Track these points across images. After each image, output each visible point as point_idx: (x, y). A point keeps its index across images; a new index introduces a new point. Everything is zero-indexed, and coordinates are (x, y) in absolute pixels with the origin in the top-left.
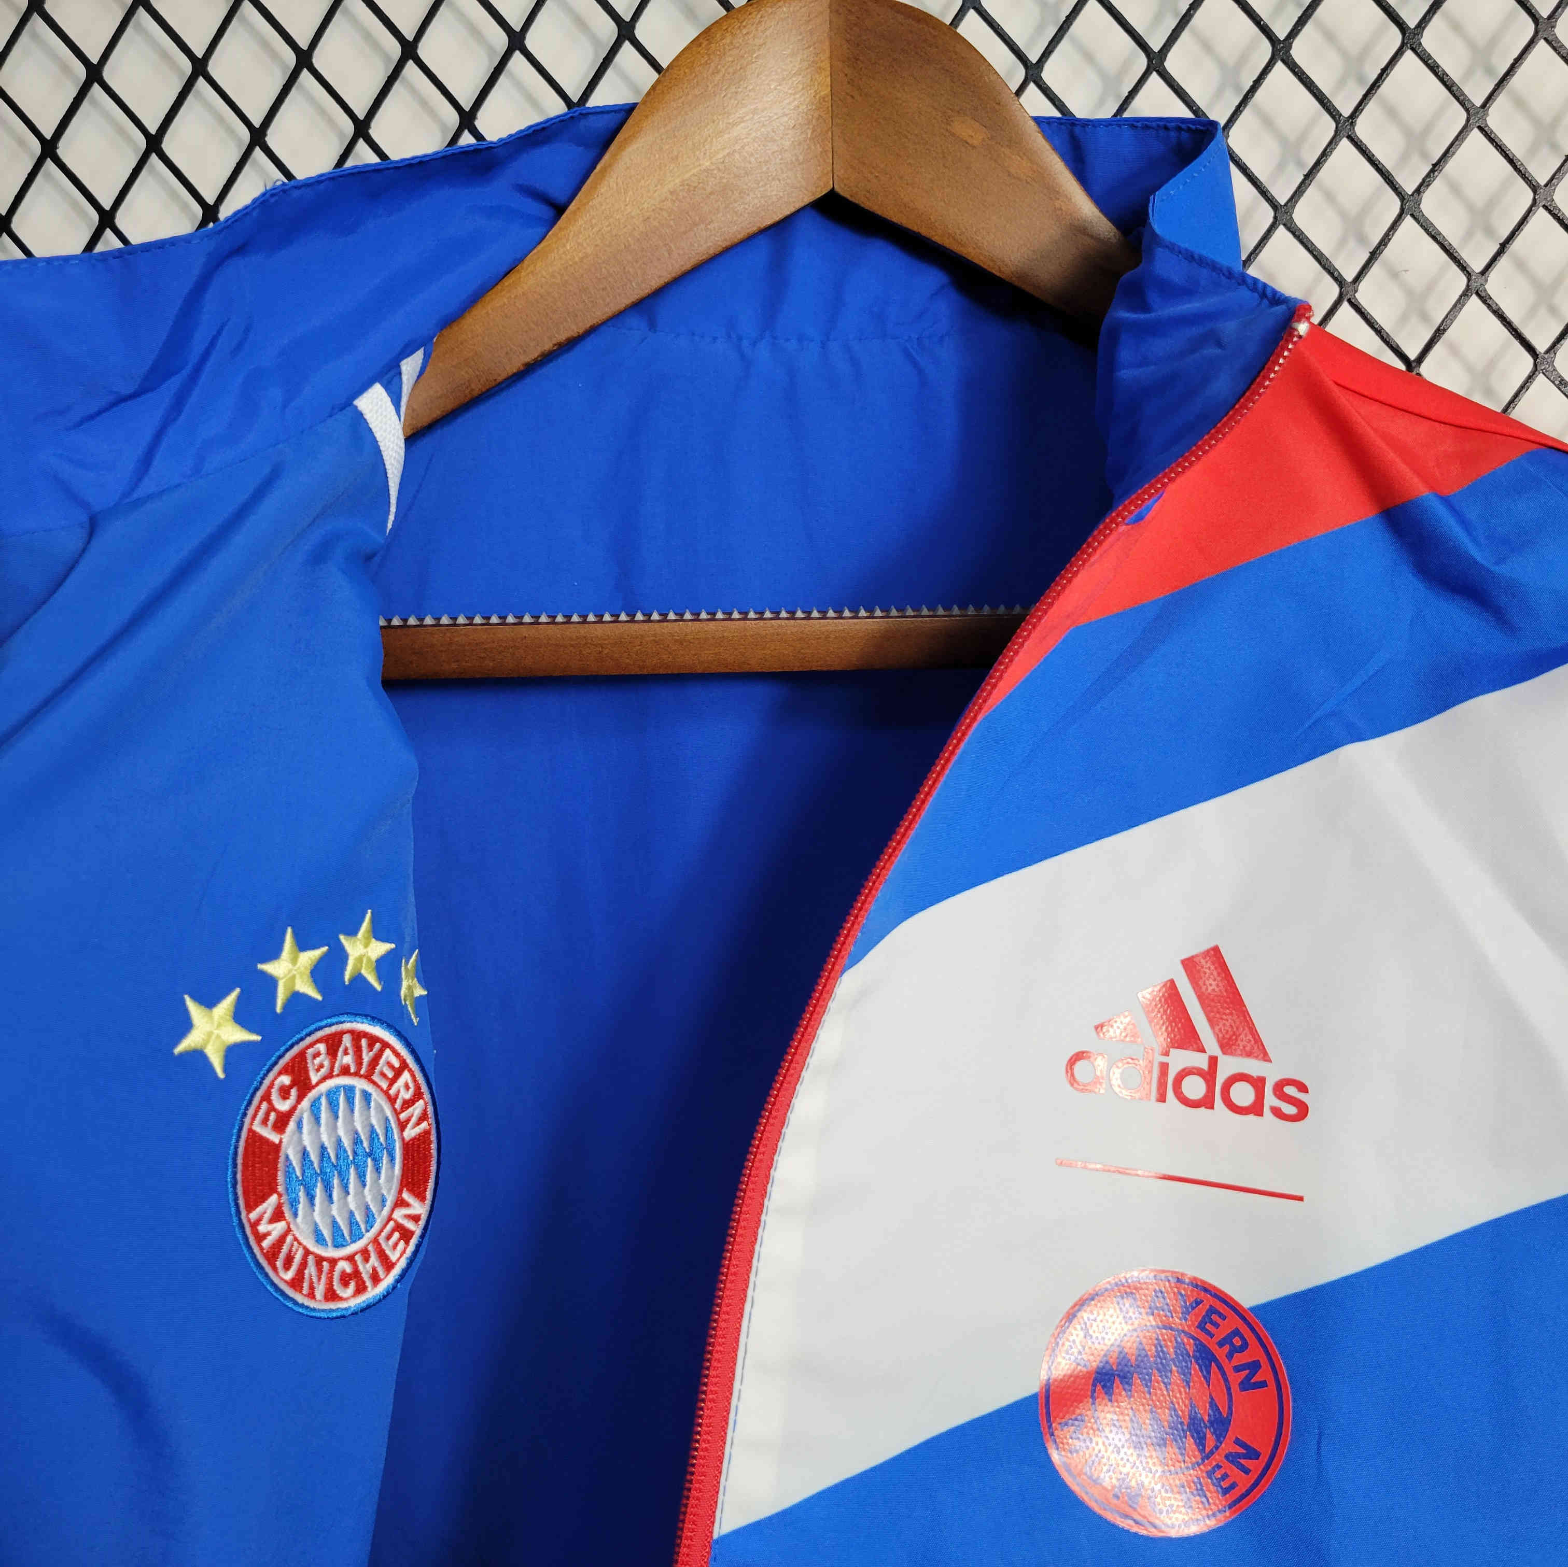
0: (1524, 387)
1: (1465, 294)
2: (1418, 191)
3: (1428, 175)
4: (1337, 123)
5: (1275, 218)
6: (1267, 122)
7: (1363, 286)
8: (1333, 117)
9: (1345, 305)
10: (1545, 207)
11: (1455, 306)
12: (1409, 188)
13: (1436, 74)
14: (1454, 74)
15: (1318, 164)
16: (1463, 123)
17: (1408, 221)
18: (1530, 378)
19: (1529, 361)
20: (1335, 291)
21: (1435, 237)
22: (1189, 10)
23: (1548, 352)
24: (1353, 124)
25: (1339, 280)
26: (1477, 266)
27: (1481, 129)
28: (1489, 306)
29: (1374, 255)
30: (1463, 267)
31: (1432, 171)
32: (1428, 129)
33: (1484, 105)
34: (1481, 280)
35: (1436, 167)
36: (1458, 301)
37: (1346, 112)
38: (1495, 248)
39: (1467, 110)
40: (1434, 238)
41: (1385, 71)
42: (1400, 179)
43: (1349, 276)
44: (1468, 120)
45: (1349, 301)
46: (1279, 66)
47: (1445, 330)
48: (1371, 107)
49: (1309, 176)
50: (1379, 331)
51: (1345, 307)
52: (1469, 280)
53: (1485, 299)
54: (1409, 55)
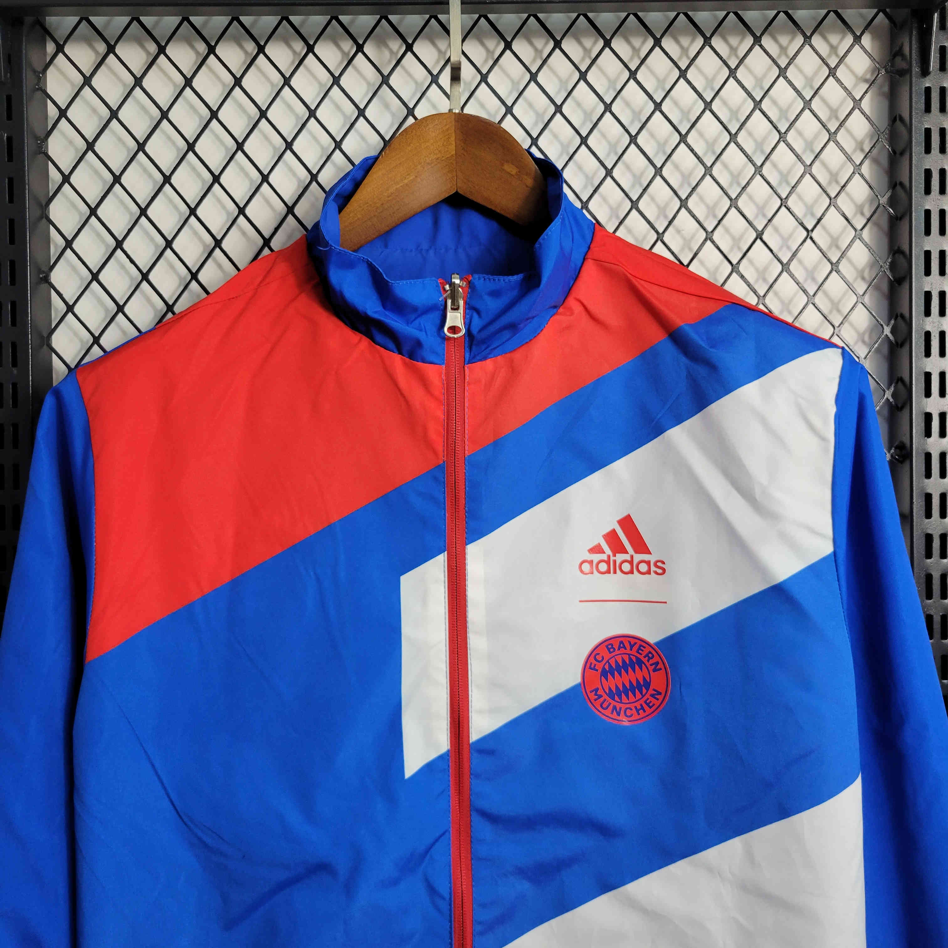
0: (728, 277)
1: (705, 240)
2: (687, 198)
3: (690, 192)
4: (655, 169)
5: (632, 206)
6: (628, 167)
7: (666, 234)
8: (654, 167)
10: (735, 207)
11: (701, 245)
12: (683, 197)
13: (693, 153)
14: (700, 153)
15: (648, 186)
17: (683, 210)
18: (730, 274)
19: (730, 267)
20: (655, 236)
21: (694, 216)
22: (597, 121)
23: (737, 264)
24: (661, 171)
25: (657, 232)
26: (710, 229)
27: (710, 175)
28: (715, 245)
29: (670, 223)
30: (704, 229)
31: (692, 191)
32: (690, 174)
33: (711, 167)
34: (711, 235)
35: (694, 189)
36: (703, 242)
37: (659, 166)
38: (716, 223)
39: (705, 168)
41: (674, 150)
42: (680, 193)
43: (661, 231)
44: (705, 172)
45: (661, 240)
46: (633, 145)
47: (697, 254)
48: (668, 164)
49: (645, 190)
50: (673, 253)
51: (659, 243)
52: (707, 234)
53: (713, 242)
54: (682, 145)
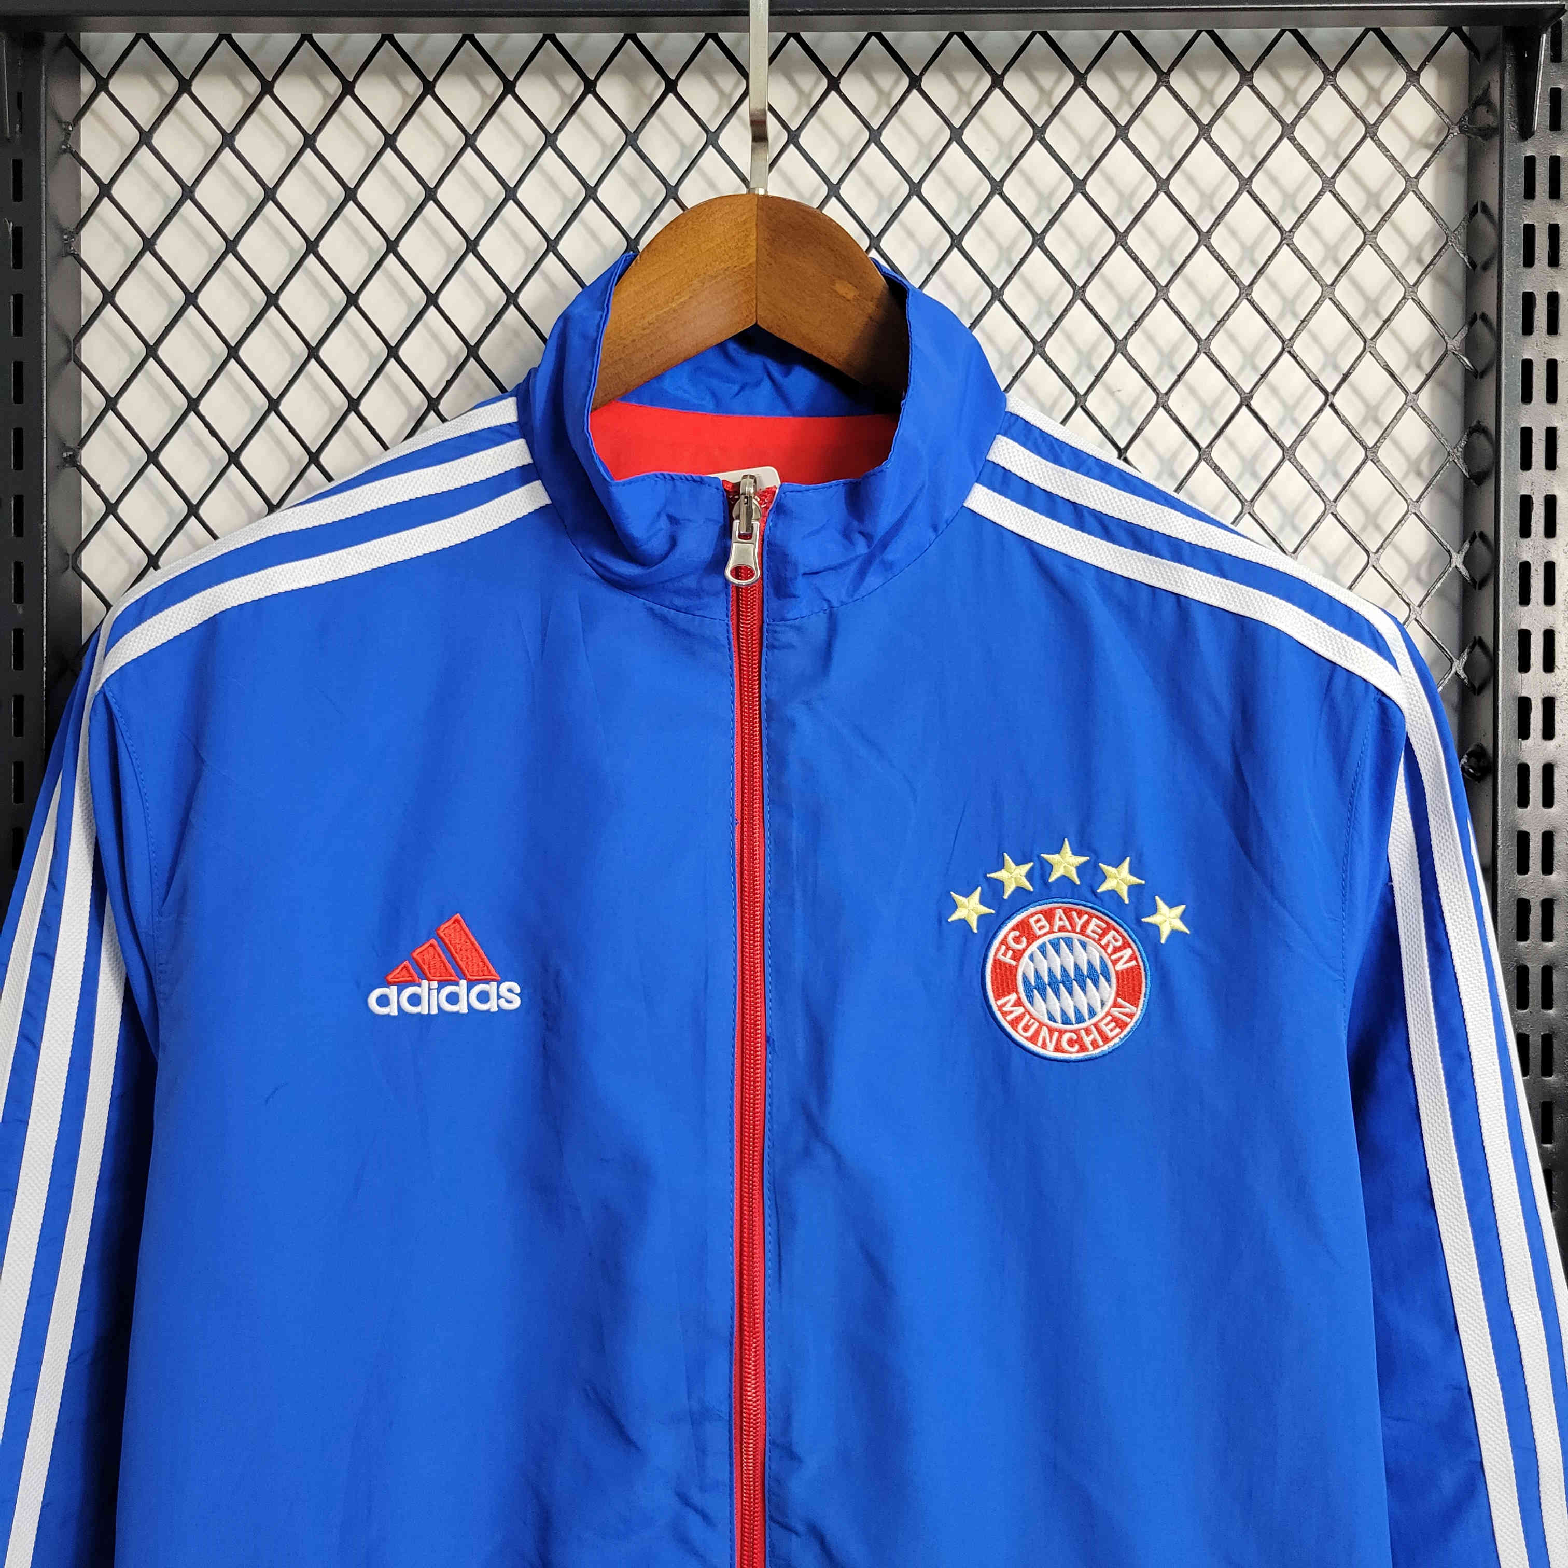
0: (1193, 469)
1: (1156, 407)
2: (1126, 338)
3: (1132, 328)
4: (1074, 289)
5: (1034, 350)
6: (1029, 286)
7: (1090, 397)
8: (1072, 286)
9: (1079, 409)
10: (1205, 353)
11: (1149, 414)
12: (1120, 336)
13: (1136, 263)
14: (1149, 265)
15: (1062, 316)
16: (1154, 295)
17: (1119, 356)
18: (1197, 464)
19: (1196, 453)
20: (1072, 400)
22: (978, 209)
23: (1207, 447)
24: (1084, 292)
25: (1075, 393)
26: (1163, 389)
27: (1165, 300)
28: (1171, 415)
29: (1098, 378)
30: (1154, 389)
31: (1135, 325)
32: (1132, 298)
33: (1167, 286)
34: (1165, 398)
35: (1138, 323)
36: (1151, 411)
37: (1080, 284)
38: (1174, 378)
39: (1156, 287)
40: (1136, 369)
41: (1105, 259)
42: (1114, 330)
43: (1082, 391)
44: (1157, 294)
45: (1082, 407)
46: (1037, 250)
47: (1143, 429)
48: (1096, 280)
49: (1056, 323)
51: (1079, 411)
52: (1158, 397)
53: (1168, 411)
54: (1119, 249)
